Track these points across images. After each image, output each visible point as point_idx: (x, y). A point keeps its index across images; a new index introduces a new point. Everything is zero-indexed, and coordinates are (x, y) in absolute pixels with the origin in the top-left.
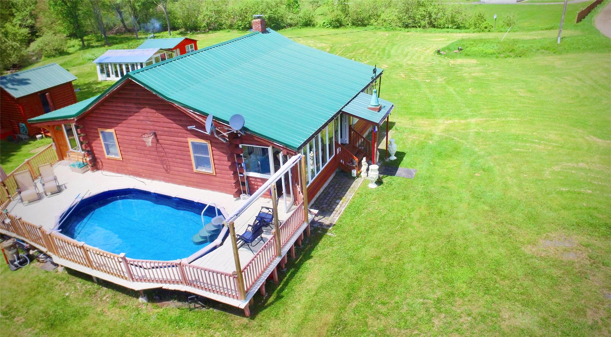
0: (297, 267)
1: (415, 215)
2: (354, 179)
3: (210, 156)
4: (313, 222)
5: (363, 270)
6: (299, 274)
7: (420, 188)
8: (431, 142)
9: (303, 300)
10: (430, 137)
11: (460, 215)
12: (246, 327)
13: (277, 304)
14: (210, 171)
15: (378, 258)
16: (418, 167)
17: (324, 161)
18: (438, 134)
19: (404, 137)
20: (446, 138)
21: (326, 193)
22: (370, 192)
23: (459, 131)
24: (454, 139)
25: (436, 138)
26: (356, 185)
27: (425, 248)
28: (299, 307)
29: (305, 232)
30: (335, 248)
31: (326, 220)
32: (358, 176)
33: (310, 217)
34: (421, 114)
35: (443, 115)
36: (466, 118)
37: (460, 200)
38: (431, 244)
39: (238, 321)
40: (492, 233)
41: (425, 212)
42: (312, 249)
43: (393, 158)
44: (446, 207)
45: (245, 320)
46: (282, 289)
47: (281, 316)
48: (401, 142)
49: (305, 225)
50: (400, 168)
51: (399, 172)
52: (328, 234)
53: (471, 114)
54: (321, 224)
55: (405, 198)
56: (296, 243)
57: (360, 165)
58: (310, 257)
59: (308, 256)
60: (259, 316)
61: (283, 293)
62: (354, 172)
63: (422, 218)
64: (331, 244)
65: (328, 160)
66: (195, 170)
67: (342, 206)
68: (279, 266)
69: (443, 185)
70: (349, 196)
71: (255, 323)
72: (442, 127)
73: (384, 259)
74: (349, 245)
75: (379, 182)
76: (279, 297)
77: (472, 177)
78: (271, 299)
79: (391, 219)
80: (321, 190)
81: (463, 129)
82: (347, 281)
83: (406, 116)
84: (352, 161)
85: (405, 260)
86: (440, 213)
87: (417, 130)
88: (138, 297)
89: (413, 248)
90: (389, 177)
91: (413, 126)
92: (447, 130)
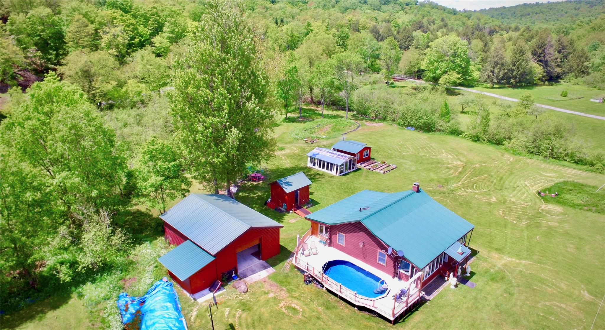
0: (412, 313)
1: (465, 306)
2: (445, 281)
3: (386, 259)
4: (422, 297)
5: (436, 320)
6: (412, 315)
7: (474, 294)
8: (492, 270)
9: (412, 324)
10: (493, 267)
11: (484, 311)
12: (391, 327)
13: (403, 323)
14: (384, 264)
15: (443, 318)
16: (478, 283)
17: (432, 271)
18: (499, 266)
19: (480, 263)
20: (502, 270)
21: (431, 285)
22: (450, 290)
23: (512, 267)
24: (505, 272)
25: (496, 268)
26: (445, 285)
27: (463, 320)
28: (410, 326)
29: (418, 300)
30: (428, 310)
31: (427, 298)
32: (448, 280)
33: (421, 295)
34: (497, 249)
35: (509, 253)
36: (521, 259)
37: (488, 305)
38: (466, 319)
39: (389, 324)
40: (493, 322)
41: (470, 306)
42: (419, 307)
43: (468, 275)
44: (480, 306)
45: (391, 325)
46: (405, 318)
47: (404, 327)
48: (477, 266)
49: (418, 298)
50: (469, 281)
51: (468, 283)
52: (427, 303)
53: (526, 257)
54: (425, 298)
55: (465, 297)
56: (414, 304)
57: (449, 276)
58: (418, 311)
59: (417, 310)
60: (396, 325)
61: (405, 320)
62: (446, 278)
63: (468, 308)
64: (427, 308)
65: (435, 270)
66: (377, 262)
67: (436, 293)
68: (406, 311)
69: (485, 296)
70: (441, 289)
71: (394, 326)
72: (503, 262)
73: (445, 319)
74: (433, 310)
75: (456, 286)
76: (404, 321)
77: (502, 295)
78: (401, 321)
79: (454, 304)
80: (429, 283)
81: (514, 267)
82: (429, 322)
83: (487, 249)
84: (446, 273)
85: (453, 322)
86: (476, 308)
87: (489, 260)
88: (355, 307)
89: (458, 319)
90: (462, 285)
91: (488, 256)
92: (505, 265)
